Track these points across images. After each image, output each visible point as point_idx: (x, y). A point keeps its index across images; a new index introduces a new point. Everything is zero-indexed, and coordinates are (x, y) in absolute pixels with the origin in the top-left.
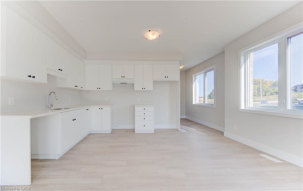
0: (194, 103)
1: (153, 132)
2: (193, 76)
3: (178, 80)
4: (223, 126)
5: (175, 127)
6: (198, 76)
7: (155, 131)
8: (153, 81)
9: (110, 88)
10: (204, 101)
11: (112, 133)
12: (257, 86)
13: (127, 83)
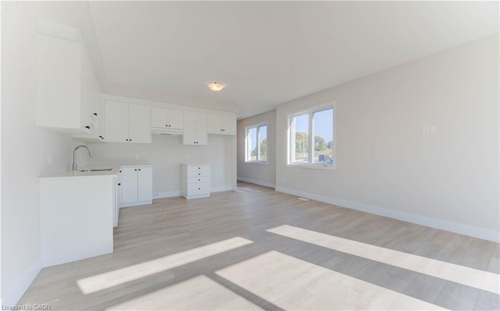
0: (246, 161)
1: (209, 196)
2: (246, 129)
3: (234, 134)
4: (275, 182)
5: (230, 188)
6: (250, 130)
7: (211, 195)
8: (208, 134)
9: (148, 140)
10: (257, 159)
11: (153, 203)
12: (301, 141)
13: (170, 135)
